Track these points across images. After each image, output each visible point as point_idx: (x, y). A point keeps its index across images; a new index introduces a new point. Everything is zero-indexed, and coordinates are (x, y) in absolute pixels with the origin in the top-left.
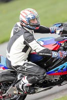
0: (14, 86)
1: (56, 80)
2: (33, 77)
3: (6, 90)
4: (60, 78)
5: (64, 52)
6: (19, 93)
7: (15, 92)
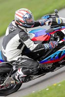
0: (10, 76)
1: (49, 67)
2: (28, 69)
3: (3, 81)
4: (53, 65)
5: (54, 42)
6: (16, 83)
7: (12, 82)
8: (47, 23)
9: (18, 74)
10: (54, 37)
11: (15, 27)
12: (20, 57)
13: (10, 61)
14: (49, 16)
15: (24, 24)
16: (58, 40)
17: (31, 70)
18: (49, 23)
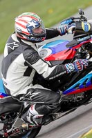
8: (70, 31)
9: (30, 115)
10: (81, 53)
11: (17, 43)
12: (30, 87)
13: (15, 95)
14: (71, 20)
15: (30, 37)
16: (88, 57)
17: (48, 107)
18: (73, 29)
